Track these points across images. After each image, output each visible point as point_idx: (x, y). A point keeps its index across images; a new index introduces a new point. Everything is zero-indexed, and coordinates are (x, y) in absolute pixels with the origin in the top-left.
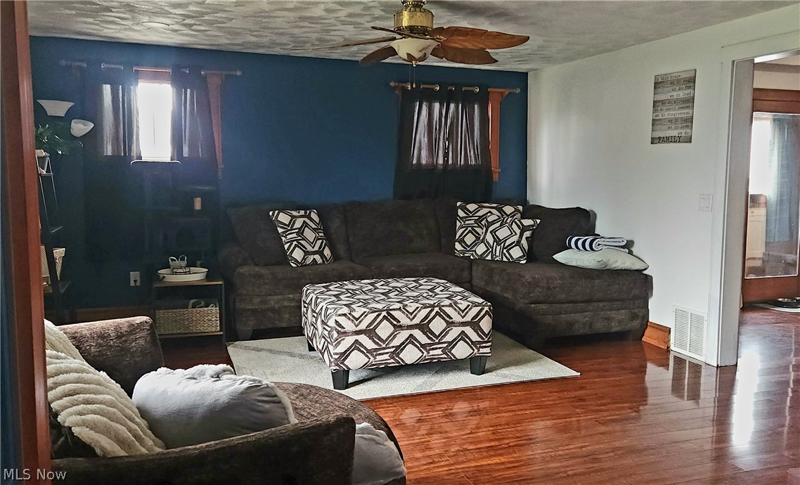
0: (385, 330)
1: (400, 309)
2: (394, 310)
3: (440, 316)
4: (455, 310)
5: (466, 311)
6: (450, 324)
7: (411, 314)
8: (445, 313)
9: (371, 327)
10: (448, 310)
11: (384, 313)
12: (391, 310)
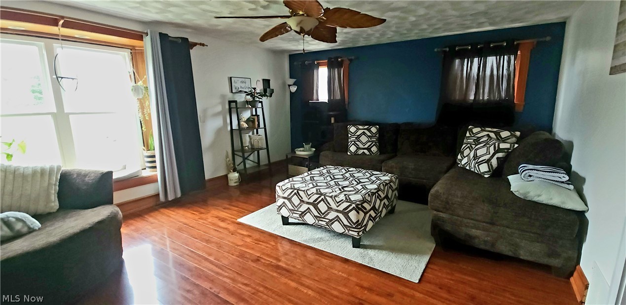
0: (296, 201)
1: (304, 191)
2: (301, 190)
3: (324, 201)
4: (333, 200)
5: (339, 203)
6: (330, 208)
7: (309, 195)
8: (327, 200)
9: (289, 197)
10: (328, 199)
11: (296, 191)
12: (300, 190)
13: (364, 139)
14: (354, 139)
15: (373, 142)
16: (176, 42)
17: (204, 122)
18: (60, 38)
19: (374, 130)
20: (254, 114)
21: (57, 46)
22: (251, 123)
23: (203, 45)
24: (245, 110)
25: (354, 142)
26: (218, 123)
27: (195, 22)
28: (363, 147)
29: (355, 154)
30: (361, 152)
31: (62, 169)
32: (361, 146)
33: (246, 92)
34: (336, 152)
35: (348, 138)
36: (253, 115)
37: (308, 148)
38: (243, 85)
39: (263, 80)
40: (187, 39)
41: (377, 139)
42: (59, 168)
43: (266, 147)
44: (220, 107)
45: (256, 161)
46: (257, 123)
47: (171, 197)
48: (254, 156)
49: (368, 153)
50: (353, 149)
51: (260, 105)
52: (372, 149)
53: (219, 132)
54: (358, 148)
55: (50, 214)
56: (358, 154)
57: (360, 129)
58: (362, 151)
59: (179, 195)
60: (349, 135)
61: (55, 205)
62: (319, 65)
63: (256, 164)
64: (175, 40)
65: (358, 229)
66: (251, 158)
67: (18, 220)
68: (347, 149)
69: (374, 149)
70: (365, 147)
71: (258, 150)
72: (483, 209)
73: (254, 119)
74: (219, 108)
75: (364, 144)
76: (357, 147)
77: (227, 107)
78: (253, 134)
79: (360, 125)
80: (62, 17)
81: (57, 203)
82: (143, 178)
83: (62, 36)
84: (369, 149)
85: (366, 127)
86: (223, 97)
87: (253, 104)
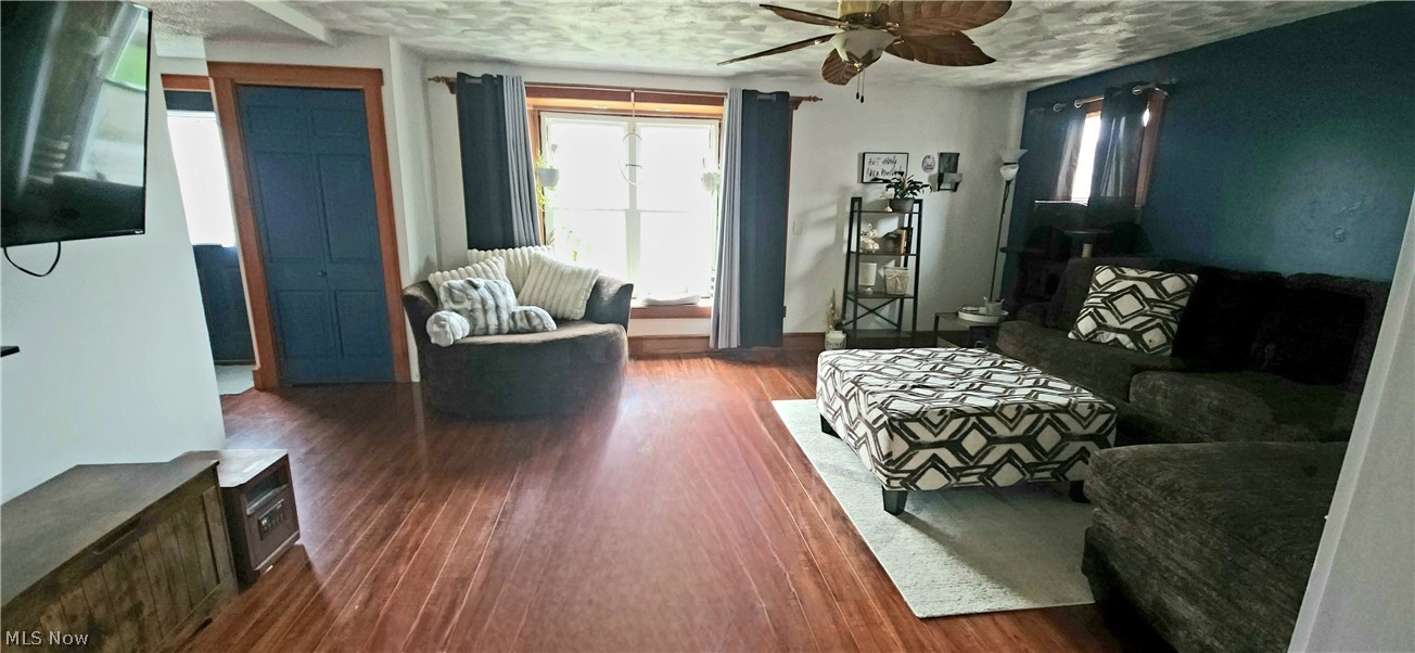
13: (1127, 305)
14: (1099, 300)
15: (1154, 317)
16: (769, 100)
17: (799, 233)
18: (634, 114)
19: (1173, 284)
20: (906, 225)
21: (641, 124)
22: (891, 245)
23: (815, 99)
24: (884, 217)
25: (1095, 308)
26: (826, 237)
27: (784, 63)
28: (1117, 325)
29: (1091, 339)
30: (1108, 337)
31: (600, 274)
32: (1111, 321)
33: (885, 181)
34: (1046, 327)
35: (1086, 296)
36: (903, 228)
37: (991, 310)
38: (889, 168)
39: (941, 155)
40: (787, 93)
41: (1173, 313)
42: (596, 272)
43: (913, 295)
44: (836, 209)
45: (896, 321)
46: (904, 244)
47: (722, 345)
48: (892, 310)
49: (1130, 345)
50: (1085, 325)
51: (916, 207)
52: (1147, 337)
53: (824, 253)
54: (1102, 326)
55: (573, 320)
56: (1099, 343)
57: (1126, 278)
58: (1112, 336)
59: (735, 344)
60: (1091, 291)
61: (580, 312)
62: (1087, 109)
63: (895, 328)
64: (767, 97)
65: (888, 470)
66: (885, 311)
67: (537, 315)
68: (1072, 323)
69: (1154, 338)
70: (1125, 326)
71: (902, 298)
72: (1203, 543)
73: (900, 236)
74: (832, 211)
75: (1126, 319)
76: (1097, 323)
77: (848, 209)
78: (897, 265)
79: (1132, 268)
80: (633, 89)
81: (583, 311)
82: (697, 309)
83: (636, 111)
84: (1135, 334)
85: (1149, 274)
86: (844, 189)
87: (897, 205)
